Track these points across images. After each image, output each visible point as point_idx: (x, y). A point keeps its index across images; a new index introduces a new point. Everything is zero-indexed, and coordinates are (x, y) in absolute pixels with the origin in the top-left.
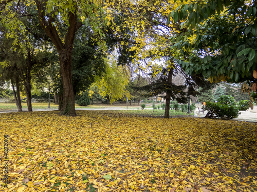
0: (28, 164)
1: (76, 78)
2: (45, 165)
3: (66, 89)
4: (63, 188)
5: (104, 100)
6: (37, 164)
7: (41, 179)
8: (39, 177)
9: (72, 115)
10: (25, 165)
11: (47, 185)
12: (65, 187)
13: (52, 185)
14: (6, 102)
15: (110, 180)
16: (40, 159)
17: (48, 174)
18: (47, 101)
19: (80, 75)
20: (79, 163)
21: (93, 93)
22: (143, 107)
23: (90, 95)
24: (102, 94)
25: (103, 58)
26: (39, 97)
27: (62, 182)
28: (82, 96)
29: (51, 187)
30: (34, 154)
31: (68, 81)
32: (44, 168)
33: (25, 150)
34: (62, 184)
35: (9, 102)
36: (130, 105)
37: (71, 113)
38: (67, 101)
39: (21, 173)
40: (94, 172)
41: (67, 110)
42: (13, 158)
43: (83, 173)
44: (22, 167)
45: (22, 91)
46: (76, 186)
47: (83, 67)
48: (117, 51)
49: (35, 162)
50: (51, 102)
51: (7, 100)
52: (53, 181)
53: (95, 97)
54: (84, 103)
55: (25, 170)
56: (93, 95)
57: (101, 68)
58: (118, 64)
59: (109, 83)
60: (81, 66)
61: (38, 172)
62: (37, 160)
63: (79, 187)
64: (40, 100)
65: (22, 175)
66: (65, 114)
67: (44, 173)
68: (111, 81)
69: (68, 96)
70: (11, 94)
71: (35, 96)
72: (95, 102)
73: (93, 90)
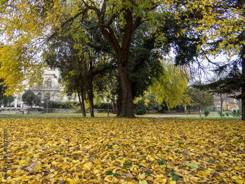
0: (94, 145)
1: (134, 80)
2: (110, 147)
3: (124, 90)
4: (135, 169)
5: (160, 108)
6: (102, 146)
7: (107, 159)
8: (106, 157)
9: (131, 118)
10: (91, 146)
11: (116, 164)
12: (137, 169)
13: (122, 165)
14: (74, 113)
15: (198, 170)
16: (105, 142)
17: (115, 155)
18: (106, 111)
19: (137, 77)
20: (149, 148)
21: (149, 101)
22: (207, 114)
23: (146, 104)
24: (159, 100)
25: (159, 59)
26: (99, 108)
27: (133, 163)
28: (138, 105)
29: (121, 167)
30: (98, 139)
31: (126, 82)
32: (110, 150)
33: (90, 135)
34: (134, 166)
35: (76, 113)
36: (190, 114)
37: (130, 116)
38: (126, 103)
39: (87, 152)
40: (171, 158)
41: (126, 112)
42: (79, 140)
43: (157, 158)
44: (87, 147)
45: (86, 99)
46: (151, 170)
47: (140, 70)
48: (174, 52)
49: (101, 144)
50: (110, 112)
51: (75, 111)
52: (122, 162)
53: (151, 105)
54: (141, 111)
55: (91, 150)
56: (149, 104)
57: (158, 70)
58: (176, 65)
59: (165, 88)
60: (137, 69)
61: (104, 152)
62: (102, 142)
63: (156, 172)
64: (100, 111)
65: (88, 154)
66: (124, 116)
67: (110, 154)
68: (168, 85)
69: (127, 98)
70: (78, 105)
71: (96, 107)
72: (151, 112)
73: (148, 99)
